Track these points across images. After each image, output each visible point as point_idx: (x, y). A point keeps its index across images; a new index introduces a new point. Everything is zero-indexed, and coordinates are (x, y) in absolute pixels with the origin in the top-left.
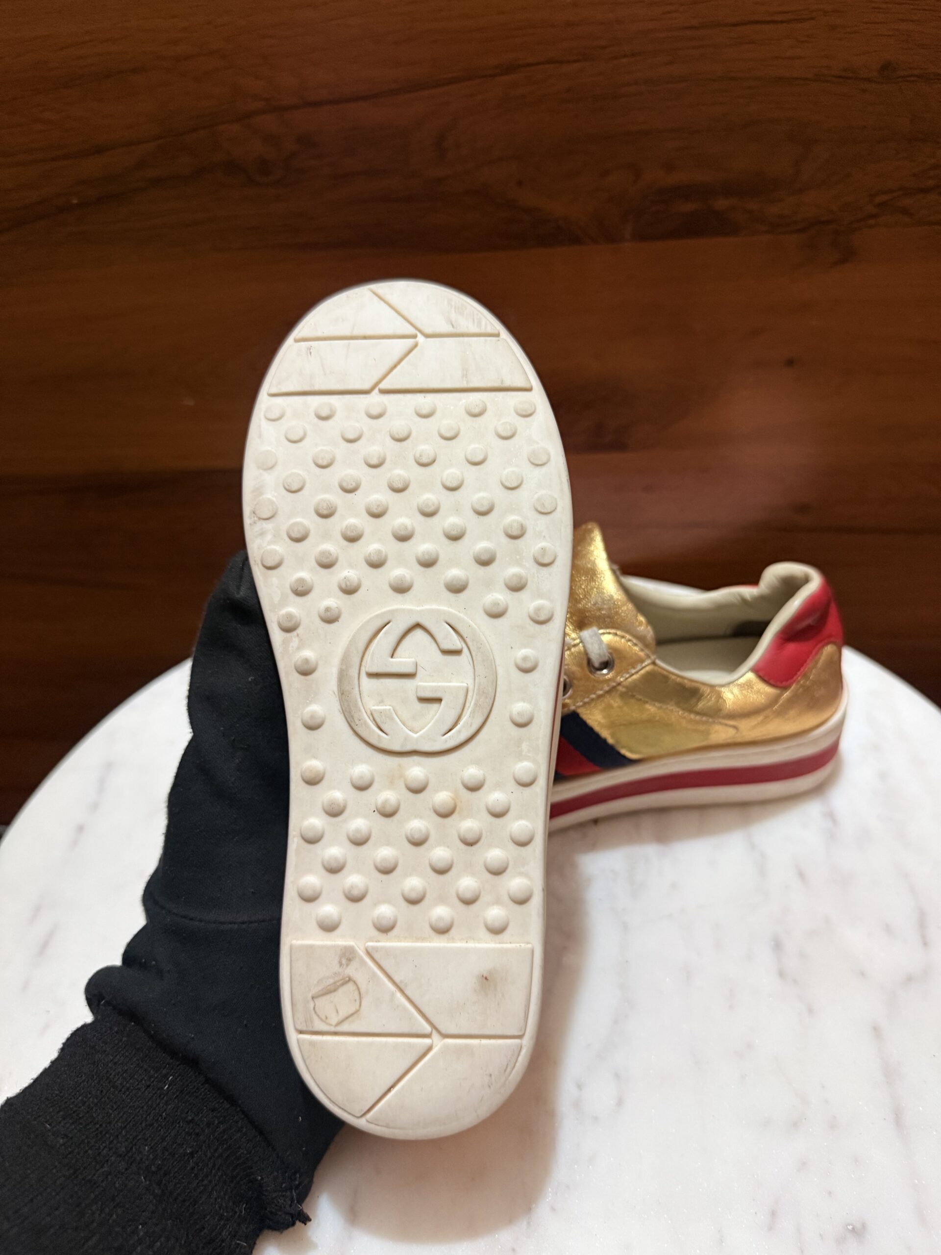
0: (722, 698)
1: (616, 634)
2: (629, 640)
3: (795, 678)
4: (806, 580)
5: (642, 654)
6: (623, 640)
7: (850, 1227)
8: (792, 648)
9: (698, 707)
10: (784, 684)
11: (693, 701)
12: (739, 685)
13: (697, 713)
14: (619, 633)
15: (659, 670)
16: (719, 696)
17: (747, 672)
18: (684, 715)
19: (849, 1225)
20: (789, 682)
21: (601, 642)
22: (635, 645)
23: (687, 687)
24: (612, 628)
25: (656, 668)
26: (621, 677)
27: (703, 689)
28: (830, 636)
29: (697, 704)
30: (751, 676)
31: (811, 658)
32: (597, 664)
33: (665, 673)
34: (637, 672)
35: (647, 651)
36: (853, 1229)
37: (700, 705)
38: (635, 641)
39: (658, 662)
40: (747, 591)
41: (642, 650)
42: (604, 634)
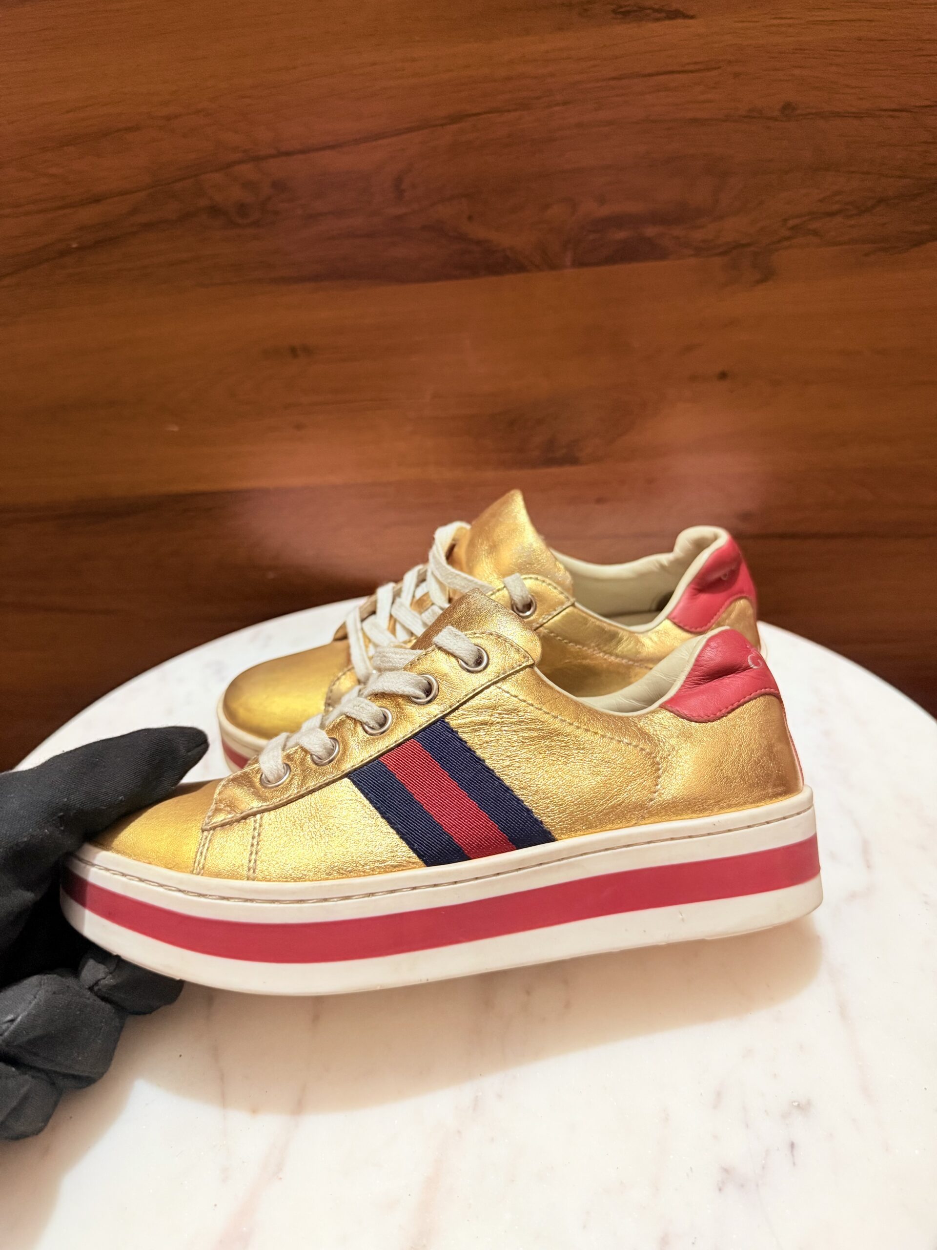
0: (641, 642)
1: (537, 579)
2: (549, 584)
3: (709, 625)
4: (716, 538)
5: (562, 597)
6: (544, 584)
7: (796, 1104)
8: (704, 597)
9: (619, 650)
10: (699, 630)
11: (614, 642)
12: (657, 632)
13: (617, 656)
14: (540, 577)
15: (579, 612)
16: (638, 641)
17: (665, 620)
18: (605, 657)
19: (795, 1102)
20: (704, 628)
21: (524, 585)
22: (555, 588)
23: (606, 629)
24: (534, 573)
25: (576, 610)
26: (544, 618)
27: (621, 633)
28: (742, 592)
29: (616, 648)
30: (668, 624)
31: (724, 607)
32: (520, 606)
33: (584, 615)
34: (558, 614)
35: (566, 594)
36: (799, 1105)
37: (620, 649)
38: (555, 585)
39: (577, 604)
40: (664, 558)
41: (562, 593)
42: (525, 578)
